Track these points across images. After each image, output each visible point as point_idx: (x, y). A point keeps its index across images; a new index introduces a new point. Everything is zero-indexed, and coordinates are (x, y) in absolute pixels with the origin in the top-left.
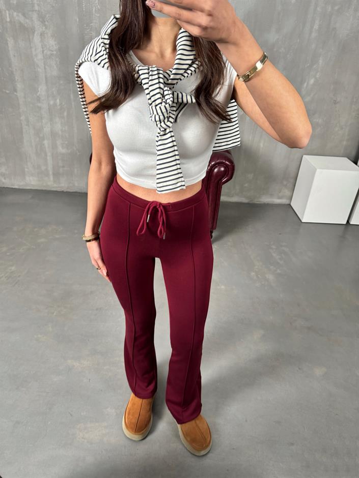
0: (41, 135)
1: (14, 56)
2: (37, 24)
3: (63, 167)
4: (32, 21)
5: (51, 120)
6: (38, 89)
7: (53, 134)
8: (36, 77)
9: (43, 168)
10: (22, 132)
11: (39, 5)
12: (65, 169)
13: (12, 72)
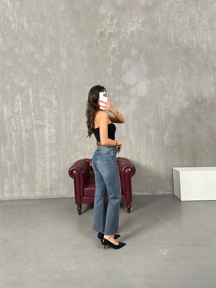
0: (45, 170)
1: (36, 137)
2: (47, 124)
3: (55, 185)
4: (45, 123)
5: (51, 162)
6: (45, 149)
7: (51, 169)
8: (45, 144)
9: (45, 186)
10: (36, 170)
11: (48, 117)
12: (56, 185)
13: (34, 143)
